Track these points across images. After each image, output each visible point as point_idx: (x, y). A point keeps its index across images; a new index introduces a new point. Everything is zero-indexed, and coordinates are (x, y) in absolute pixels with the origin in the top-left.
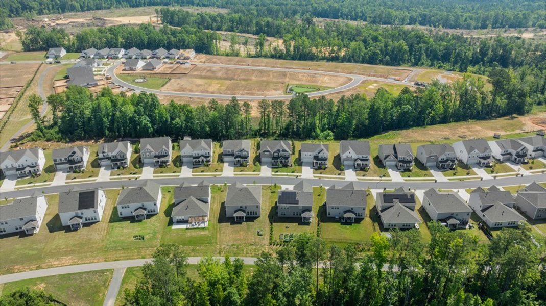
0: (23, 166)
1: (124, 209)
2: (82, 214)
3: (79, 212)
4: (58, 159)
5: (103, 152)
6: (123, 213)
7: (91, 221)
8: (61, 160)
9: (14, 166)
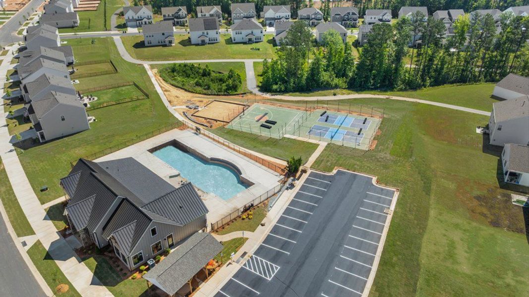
0: (141, 18)
1: (238, 35)
2: (207, 34)
3: (205, 32)
4: (167, 15)
5: (201, 12)
6: (236, 39)
7: (213, 42)
8: (169, 15)
9: (134, 18)
